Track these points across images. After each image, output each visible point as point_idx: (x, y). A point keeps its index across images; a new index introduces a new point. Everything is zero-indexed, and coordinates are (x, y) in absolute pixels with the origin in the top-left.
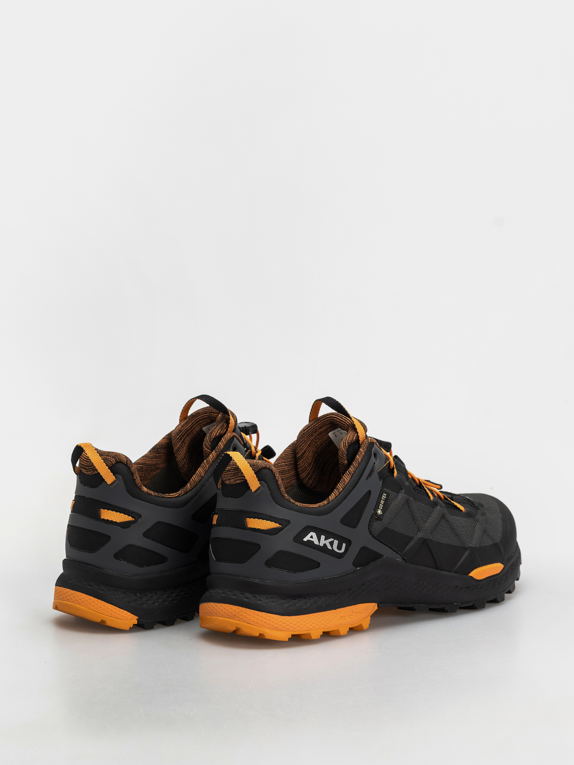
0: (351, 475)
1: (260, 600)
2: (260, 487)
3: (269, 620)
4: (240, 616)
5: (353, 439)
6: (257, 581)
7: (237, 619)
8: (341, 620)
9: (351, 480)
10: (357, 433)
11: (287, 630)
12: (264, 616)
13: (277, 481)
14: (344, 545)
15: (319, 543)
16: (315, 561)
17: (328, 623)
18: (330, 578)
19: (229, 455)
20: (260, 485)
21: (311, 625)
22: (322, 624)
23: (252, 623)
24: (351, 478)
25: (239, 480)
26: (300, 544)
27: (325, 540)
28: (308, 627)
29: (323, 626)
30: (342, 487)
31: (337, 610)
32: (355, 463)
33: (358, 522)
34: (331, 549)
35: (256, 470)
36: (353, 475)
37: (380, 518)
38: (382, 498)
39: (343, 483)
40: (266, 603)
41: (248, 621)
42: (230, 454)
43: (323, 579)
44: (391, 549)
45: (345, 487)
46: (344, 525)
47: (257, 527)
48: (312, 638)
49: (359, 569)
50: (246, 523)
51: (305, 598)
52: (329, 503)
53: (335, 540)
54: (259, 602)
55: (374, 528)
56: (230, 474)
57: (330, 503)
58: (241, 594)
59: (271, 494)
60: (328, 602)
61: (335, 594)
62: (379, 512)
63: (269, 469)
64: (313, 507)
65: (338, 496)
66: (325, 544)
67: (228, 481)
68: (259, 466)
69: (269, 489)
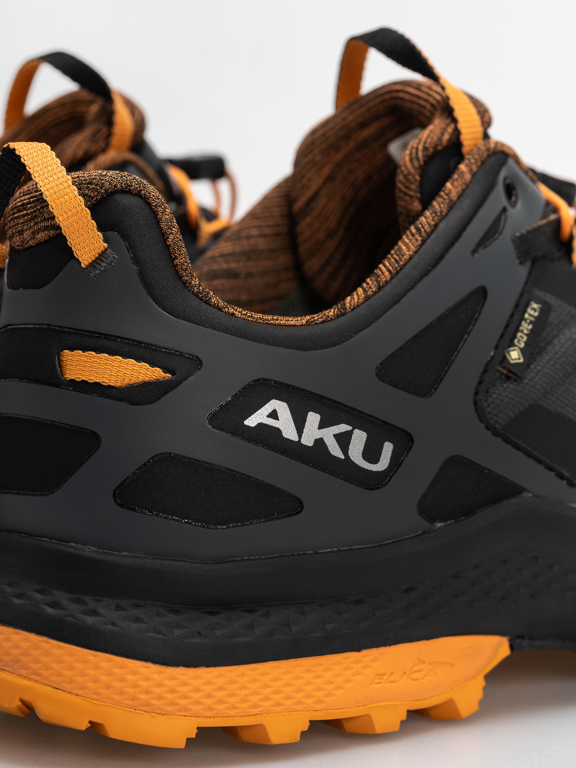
0: (421, 236)
1: (95, 613)
2: (106, 250)
3: (122, 680)
4: (30, 664)
5: (440, 139)
6: (90, 551)
7: (24, 672)
8: (378, 686)
9: (422, 250)
10: (455, 121)
11: (180, 711)
12: (104, 664)
13: (163, 236)
14: (388, 448)
15: (300, 436)
16: (282, 493)
17: (329, 695)
18: (339, 551)
19: (14, 150)
20: (106, 245)
21: (266, 699)
22: (309, 696)
23: (67, 686)
24: (421, 246)
25: (43, 231)
26: (233, 434)
27: (319, 429)
28: (255, 706)
29: (309, 701)
30: (389, 271)
31: (365, 652)
32: (438, 204)
33: (439, 379)
34: (342, 457)
35: (93, 198)
36: (429, 235)
37: (515, 374)
38: (526, 316)
39: (396, 260)
40: (113, 624)
41: (54, 679)
42: (16, 147)
43: (317, 553)
44: (551, 469)
45: (401, 269)
46: (391, 385)
47: (92, 378)
48: (269, 740)
49: (441, 528)
50: (61, 366)
51: (251, 611)
52: (343, 315)
53: (357, 432)
54: (90, 620)
55: (493, 403)
56: (24, 216)
57: (347, 316)
58: (41, 592)
59: (142, 275)
60: (329, 627)
61: (358, 602)
62: (515, 355)
63: (138, 194)
64: (286, 326)
65: (373, 295)
66: (322, 438)
67: (18, 238)
68: (103, 184)
69: (136, 260)
